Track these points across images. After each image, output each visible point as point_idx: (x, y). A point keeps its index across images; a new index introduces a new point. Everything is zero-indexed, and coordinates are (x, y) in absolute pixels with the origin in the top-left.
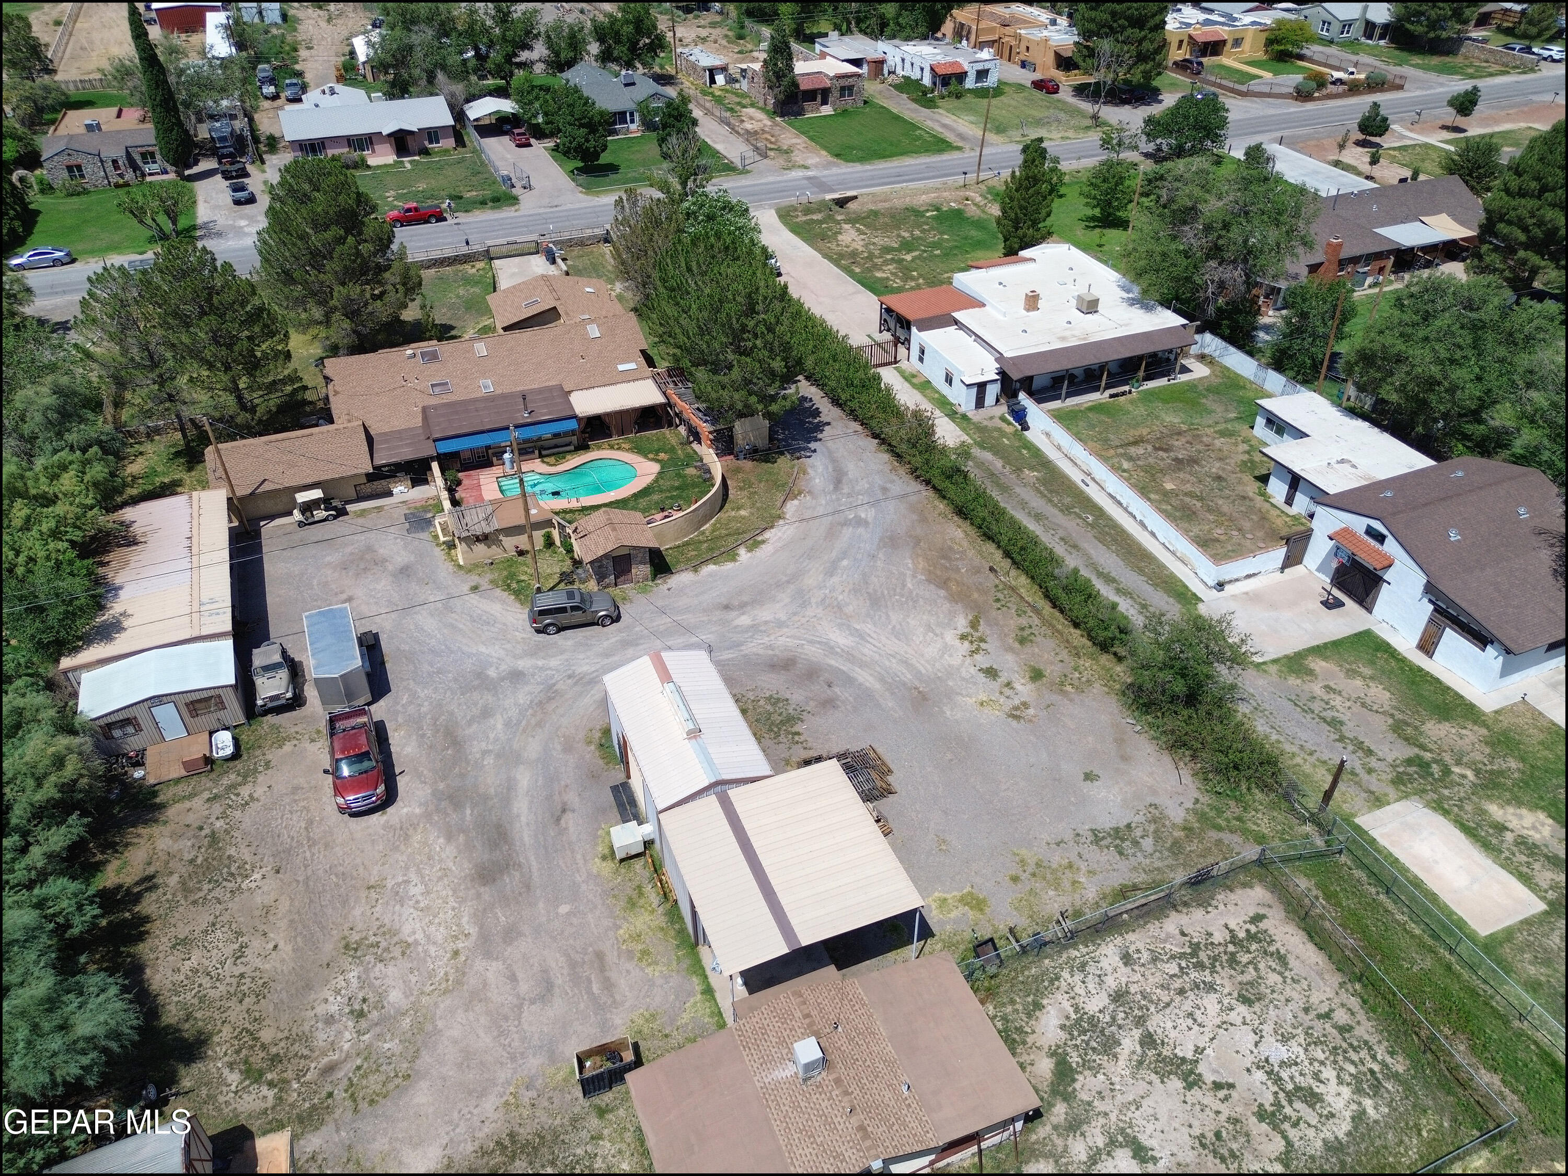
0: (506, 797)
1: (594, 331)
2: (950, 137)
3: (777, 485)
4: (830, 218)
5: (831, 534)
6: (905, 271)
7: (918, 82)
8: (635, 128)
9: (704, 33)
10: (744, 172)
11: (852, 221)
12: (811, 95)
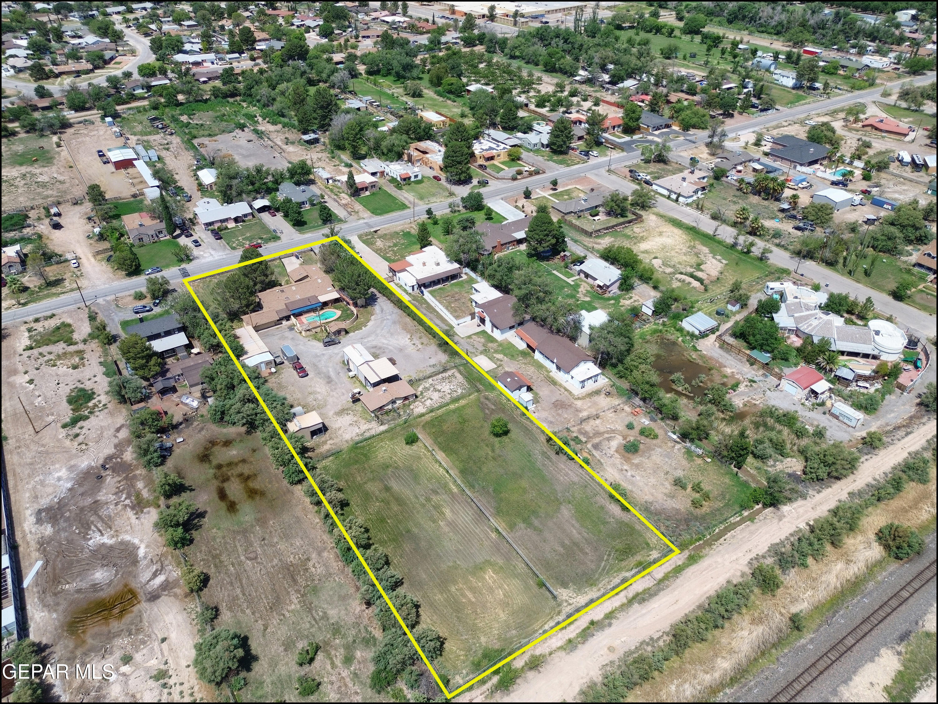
0: (328, 371)
1: (319, 281)
2: (407, 203)
3: (369, 313)
4: (373, 237)
5: (382, 322)
6: (395, 253)
7: (396, 179)
8: (307, 206)
9: (320, 155)
10: (346, 222)
11: (379, 237)
12: (362, 189)
